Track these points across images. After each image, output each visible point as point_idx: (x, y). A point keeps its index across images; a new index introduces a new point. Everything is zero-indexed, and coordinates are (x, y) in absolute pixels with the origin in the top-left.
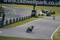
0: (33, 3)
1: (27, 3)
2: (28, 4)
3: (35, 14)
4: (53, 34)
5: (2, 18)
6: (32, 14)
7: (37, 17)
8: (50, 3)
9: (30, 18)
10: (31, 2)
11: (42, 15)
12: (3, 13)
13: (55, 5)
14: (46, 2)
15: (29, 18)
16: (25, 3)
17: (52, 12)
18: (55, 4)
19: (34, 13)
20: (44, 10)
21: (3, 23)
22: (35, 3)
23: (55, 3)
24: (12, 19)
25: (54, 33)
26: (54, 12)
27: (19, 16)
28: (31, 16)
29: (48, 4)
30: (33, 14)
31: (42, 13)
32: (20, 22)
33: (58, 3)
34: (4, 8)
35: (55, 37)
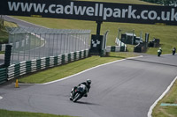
0: (96, 15)
1: (77, 13)
2: (79, 17)
3: (99, 46)
4: (154, 105)
5: (2, 56)
6: (92, 45)
7: (107, 55)
8: (146, 15)
9: (85, 57)
10: (89, 11)
11: (122, 49)
12: (6, 42)
13: (161, 21)
14: (135, 11)
15: (83, 57)
16: (71, 12)
17: (150, 40)
18: (159, 18)
19: (98, 43)
20: (128, 34)
21: (7, 71)
22: (101, 15)
23: (159, 15)
24: (34, 60)
25: (156, 103)
26: (157, 41)
27: (55, 52)
28: (90, 50)
29: (138, 17)
30: (95, 45)
31: (123, 44)
32: (56, 70)
33: (168, 13)
34: (10, 29)
35: (161, 113)
